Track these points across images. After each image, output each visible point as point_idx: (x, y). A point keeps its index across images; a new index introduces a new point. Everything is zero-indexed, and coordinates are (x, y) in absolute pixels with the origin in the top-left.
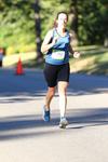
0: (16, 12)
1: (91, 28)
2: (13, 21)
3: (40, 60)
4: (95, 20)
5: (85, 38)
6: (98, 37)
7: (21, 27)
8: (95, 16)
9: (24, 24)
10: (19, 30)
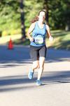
0: (9, 8)
1: (57, 19)
2: (7, 14)
3: (24, 40)
4: (60, 13)
5: (53, 25)
6: (61, 25)
7: (12, 18)
8: (60, 11)
9: (13, 16)
10: (10, 20)
